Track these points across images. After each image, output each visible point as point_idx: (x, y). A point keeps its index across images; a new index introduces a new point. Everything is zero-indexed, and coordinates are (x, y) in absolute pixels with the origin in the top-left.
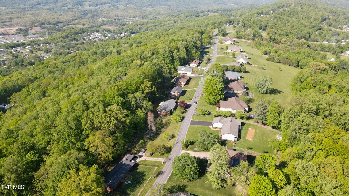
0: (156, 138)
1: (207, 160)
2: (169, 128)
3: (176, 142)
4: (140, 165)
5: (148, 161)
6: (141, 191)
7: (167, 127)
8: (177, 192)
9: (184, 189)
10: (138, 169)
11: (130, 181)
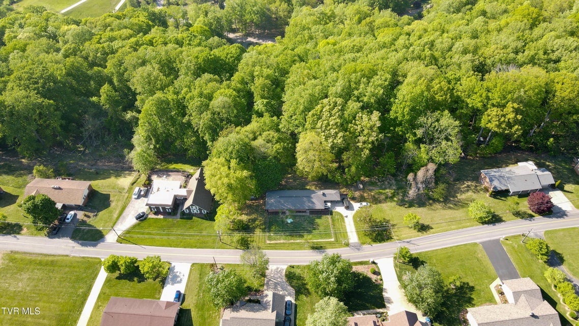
0: (410, 206)
1: (384, 306)
2: (449, 212)
3: (408, 240)
4: (329, 216)
5: (344, 222)
6: (279, 242)
7: (450, 208)
8: (292, 287)
9: (302, 293)
10: (320, 218)
11: (292, 221)
